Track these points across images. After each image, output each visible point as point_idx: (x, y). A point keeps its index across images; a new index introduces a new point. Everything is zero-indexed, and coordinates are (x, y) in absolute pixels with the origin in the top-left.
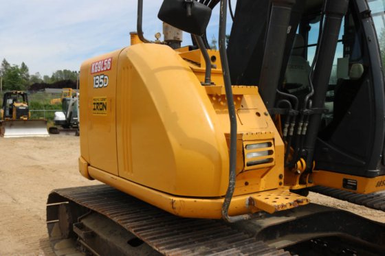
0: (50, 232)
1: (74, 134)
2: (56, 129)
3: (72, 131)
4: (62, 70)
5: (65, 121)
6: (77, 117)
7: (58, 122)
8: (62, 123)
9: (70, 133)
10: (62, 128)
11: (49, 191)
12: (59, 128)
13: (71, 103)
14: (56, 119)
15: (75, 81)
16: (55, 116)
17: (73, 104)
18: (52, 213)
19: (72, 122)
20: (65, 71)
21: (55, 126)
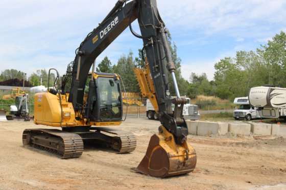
0: (23, 143)
1: (23, 120)
2: (11, 117)
3: (21, 118)
4: (10, 70)
5: (17, 112)
6: (25, 109)
7: (12, 112)
8: (15, 113)
9: (21, 120)
10: (15, 116)
11: (23, 130)
12: (13, 116)
13: (22, 100)
14: (11, 110)
15: (21, 80)
16: (10, 108)
17: (23, 101)
18: (24, 137)
19: (22, 112)
20: (12, 70)
21: (11, 115)
